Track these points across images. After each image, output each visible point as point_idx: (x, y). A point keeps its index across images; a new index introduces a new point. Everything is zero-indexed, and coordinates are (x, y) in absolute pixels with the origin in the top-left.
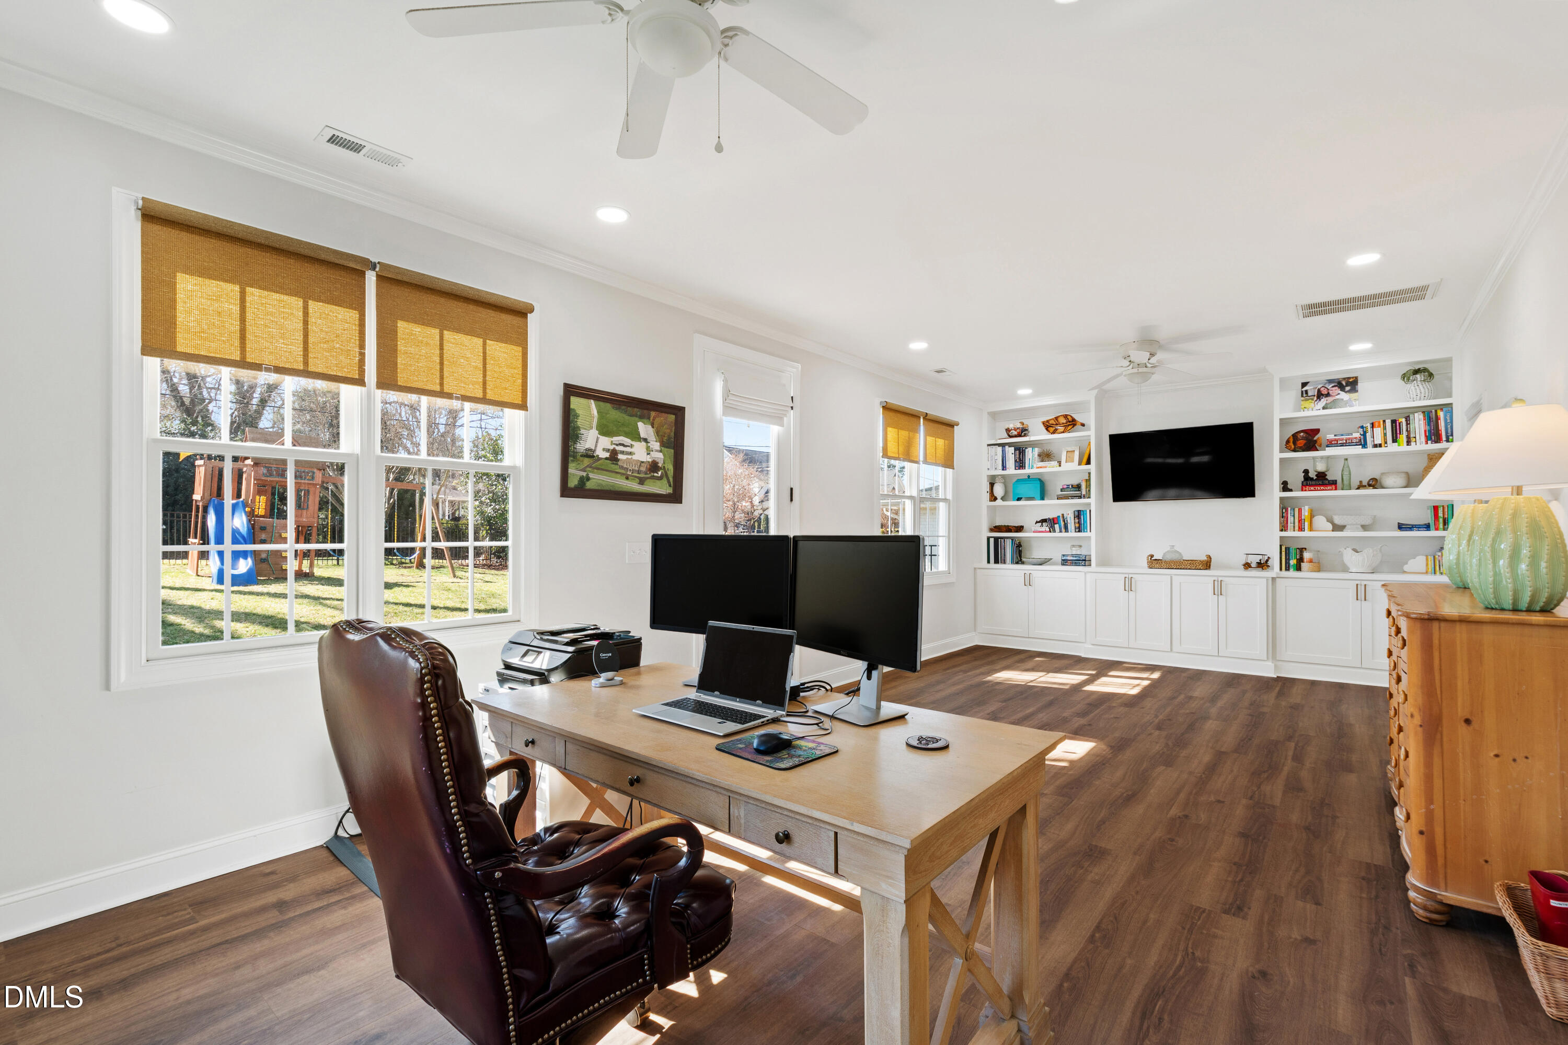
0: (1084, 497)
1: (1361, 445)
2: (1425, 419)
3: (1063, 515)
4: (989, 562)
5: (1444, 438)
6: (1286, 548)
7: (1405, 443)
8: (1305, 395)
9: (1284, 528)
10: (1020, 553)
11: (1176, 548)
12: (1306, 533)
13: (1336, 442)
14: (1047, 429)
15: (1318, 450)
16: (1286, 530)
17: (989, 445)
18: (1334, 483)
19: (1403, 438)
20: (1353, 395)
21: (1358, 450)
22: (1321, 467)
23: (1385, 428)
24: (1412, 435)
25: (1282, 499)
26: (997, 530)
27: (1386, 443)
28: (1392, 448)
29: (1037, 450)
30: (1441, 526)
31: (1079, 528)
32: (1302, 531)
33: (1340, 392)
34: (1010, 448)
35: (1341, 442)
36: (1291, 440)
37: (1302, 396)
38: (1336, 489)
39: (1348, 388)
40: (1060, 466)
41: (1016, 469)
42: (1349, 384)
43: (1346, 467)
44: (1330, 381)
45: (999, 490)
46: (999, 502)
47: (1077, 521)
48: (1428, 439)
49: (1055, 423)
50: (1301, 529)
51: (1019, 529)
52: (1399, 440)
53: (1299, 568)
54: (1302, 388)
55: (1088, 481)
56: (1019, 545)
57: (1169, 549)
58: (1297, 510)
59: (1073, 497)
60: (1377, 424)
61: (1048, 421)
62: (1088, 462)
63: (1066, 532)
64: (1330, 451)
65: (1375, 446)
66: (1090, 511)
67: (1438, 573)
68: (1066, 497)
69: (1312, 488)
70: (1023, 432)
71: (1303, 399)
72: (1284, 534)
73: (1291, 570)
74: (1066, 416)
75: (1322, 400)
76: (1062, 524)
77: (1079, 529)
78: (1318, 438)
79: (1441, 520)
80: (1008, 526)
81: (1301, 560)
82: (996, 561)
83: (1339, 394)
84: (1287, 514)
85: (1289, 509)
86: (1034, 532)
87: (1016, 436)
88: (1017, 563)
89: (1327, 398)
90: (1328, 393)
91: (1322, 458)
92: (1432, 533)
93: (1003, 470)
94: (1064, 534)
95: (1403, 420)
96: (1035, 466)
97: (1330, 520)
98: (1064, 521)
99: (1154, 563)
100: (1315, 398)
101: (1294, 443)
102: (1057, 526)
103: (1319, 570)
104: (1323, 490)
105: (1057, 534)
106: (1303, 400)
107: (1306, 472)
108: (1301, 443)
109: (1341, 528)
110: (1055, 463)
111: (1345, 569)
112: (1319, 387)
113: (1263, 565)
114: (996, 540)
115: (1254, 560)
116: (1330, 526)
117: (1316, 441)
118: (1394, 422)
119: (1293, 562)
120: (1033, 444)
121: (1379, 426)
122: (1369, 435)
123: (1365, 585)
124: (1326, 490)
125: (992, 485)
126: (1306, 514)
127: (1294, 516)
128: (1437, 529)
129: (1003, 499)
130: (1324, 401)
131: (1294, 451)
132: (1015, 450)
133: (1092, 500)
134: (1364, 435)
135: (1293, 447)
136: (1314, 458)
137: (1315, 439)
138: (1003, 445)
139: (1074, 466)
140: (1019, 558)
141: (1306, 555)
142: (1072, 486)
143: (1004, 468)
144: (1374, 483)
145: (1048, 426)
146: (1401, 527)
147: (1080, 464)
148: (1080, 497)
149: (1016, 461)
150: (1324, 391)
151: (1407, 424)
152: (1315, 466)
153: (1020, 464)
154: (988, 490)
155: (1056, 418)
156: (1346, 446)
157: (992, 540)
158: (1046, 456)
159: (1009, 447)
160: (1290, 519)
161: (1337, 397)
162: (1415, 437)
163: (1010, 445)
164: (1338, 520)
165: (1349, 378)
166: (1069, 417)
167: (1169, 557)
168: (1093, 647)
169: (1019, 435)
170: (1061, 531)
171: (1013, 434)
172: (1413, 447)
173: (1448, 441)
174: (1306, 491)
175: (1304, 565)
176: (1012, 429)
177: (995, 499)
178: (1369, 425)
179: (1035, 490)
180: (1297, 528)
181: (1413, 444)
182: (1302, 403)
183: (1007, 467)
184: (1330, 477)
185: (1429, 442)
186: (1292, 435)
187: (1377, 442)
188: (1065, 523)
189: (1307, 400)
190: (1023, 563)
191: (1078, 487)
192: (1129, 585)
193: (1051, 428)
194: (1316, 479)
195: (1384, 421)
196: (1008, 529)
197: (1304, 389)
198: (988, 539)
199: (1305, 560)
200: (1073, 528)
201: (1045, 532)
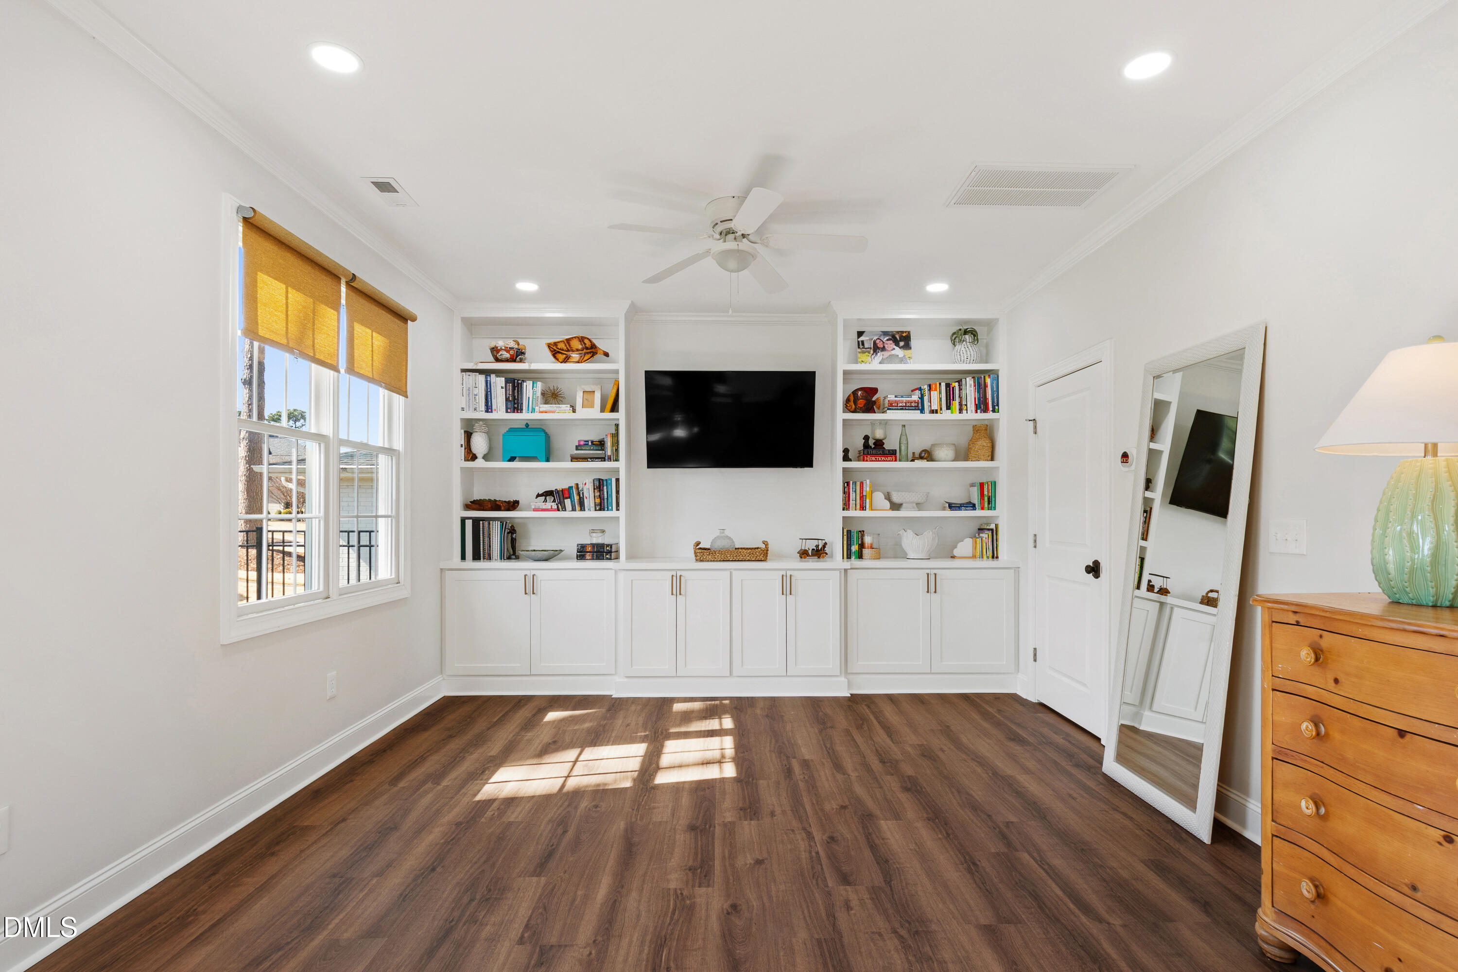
0: (610, 459)
1: (919, 409)
2: (975, 386)
3: (577, 485)
4: (463, 557)
5: (991, 409)
6: (847, 531)
7: (958, 411)
8: (861, 347)
9: (846, 506)
10: (513, 542)
11: (727, 533)
12: (867, 513)
13: (896, 405)
14: (554, 356)
15: (875, 413)
16: (848, 509)
17: (463, 371)
18: (892, 454)
19: (956, 404)
20: (907, 352)
21: (915, 415)
22: (879, 434)
23: (940, 393)
24: (964, 403)
25: (845, 470)
26: (477, 506)
27: (941, 409)
28: (946, 415)
29: (539, 385)
30: (986, 505)
31: (600, 504)
32: (863, 510)
33: (895, 347)
34: (498, 379)
35: (901, 405)
36: (852, 398)
37: (859, 347)
38: (896, 461)
39: (902, 344)
40: (574, 411)
41: (507, 412)
42: (903, 339)
43: (903, 435)
44: (885, 333)
45: (479, 443)
46: (480, 463)
47: (597, 494)
48: (977, 407)
49: (565, 348)
50: (863, 508)
51: (513, 505)
52: (953, 407)
53: (860, 556)
54: (858, 338)
55: (616, 436)
56: (512, 531)
57: (718, 533)
58: (858, 484)
59: (593, 459)
60: (934, 386)
61: (555, 344)
62: (614, 408)
63: (581, 510)
64: (891, 415)
65: (932, 412)
66: (618, 480)
67: (985, 557)
68: (584, 459)
69: (873, 458)
70: (518, 355)
71: (859, 350)
72: (847, 513)
73: (853, 558)
74: (582, 339)
75: (879, 354)
76: (576, 498)
77: (601, 506)
78: (878, 399)
79: (986, 499)
80: (495, 501)
81: (862, 546)
82: (476, 557)
83: (894, 349)
84: (849, 489)
85: (851, 482)
86: (535, 510)
87: (507, 361)
88: (509, 558)
89: (883, 353)
90: (884, 347)
91: (881, 421)
92: (978, 513)
93: (487, 411)
94: (578, 514)
95: (956, 384)
96: (537, 409)
97: (888, 497)
98: (579, 494)
99: (703, 553)
100: (872, 352)
101: (855, 403)
102: (568, 502)
103: (878, 557)
104: (884, 461)
105: (568, 514)
106: (860, 353)
107: (866, 438)
108: (861, 403)
109: (895, 506)
110: (566, 407)
111: (904, 556)
112: (875, 338)
113: (819, 552)
114: (476, 522)
115: (811, 546)
116: (887, 504)
117: (875, 402)
118: (948, 385)
119: (855, 548)
120: (535, 375)
121: (936, 390)
122: (926, 398)
123: (935, 574)
124: (887, 461)
125: (468, 435)
126: (868, 489)
127: (855, 492)
128: (983, 508)
129: (486, 458)
130: (880, 355)
131: (854, 411)
132: (507, 382)
133: (621, 465)
134: (922, 398)
135: (854, 406)
136: (873, 423)
137: (874, 399)
138: (486, 373)
139: (594, 412)
140: (512, 552)
141: (868, 540)
142: (592, 442)
143: (488, 408)
144: (927, 455)
145: (558, 351)
146: (951, 506)
147: (602, 410)
148: (603, 459)
149: (507, 399)
150: (880, 345)
151: (960, 389)
152: (873, 432)
153: (514, 404)
154: (463, 443)
155: (568, 340)
156: (906, 409)
157: (469, 524)
158: (552, 396)
159: (497, 376)
160: (852, 495)
161: (893, 352)
162: (966, 405)
163: (498, 373)
164: (896, 498)
165: (902, 332)
166: (586, 341)
167: (720, 544)
168: (626, 680)
169: (513, 360)
170: (574, 509)
171: (504, 357)
172: (964, 416)
173: (994, 411)
174: (867, 461)
175: (866, 552)
176: (501, 349)
177: (474, 458)
178: (926, 387)
179: (536, 443)
180: (858, 507)
181: (964, 412)
182: (859, 355)
183: (494, 407)
184: (887, 446)
185: (979, 411)
186: (852, 392)
187: (935, 407)
188: (580, 498)
189: (864, 352)
190: (517, 558)
191: (601, 444)
192: (677, 586)
193: (560, 355)
194: (874, 448)
195: (940, 384)
196: (495, 505)
197: (861, 339)
198: (463, 521)
199: (866, 545)
200: (592, 505)
201: (551, 510)
